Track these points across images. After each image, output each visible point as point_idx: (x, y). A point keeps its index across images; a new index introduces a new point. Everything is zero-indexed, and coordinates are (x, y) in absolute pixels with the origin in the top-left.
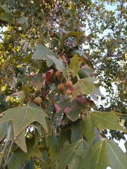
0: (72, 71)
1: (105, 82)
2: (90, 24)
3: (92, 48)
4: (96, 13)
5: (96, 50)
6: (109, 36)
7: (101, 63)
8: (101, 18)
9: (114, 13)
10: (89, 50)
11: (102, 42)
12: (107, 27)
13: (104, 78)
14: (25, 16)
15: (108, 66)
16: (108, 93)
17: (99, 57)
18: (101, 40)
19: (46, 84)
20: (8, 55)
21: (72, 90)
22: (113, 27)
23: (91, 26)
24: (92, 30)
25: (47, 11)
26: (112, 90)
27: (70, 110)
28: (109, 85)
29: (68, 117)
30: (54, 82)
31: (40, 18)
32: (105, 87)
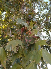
0: (30, 27)
1: (46, 31)
2: (38, 8)
3: (40, 17)
4: (40, 3)
5: (42, 18)
6: (46, 12)
7: (44, 23)
8: (43, 5)
9: (48, 2)
10: (38, 19)
11: (44, 15)
12: (45, 8)
13: (45, 29)
14: (13, 8)
15: (47, 24)
16: (47, 36)
17: (42, 21)
18: (43, 14)
19: (22, 32)
20: (7, 23)
21: (30, 33)
22: (47, 8)
23: (39, 9)
24: (39, 10)
25: (21, 5)
26: (49, 34)
27: (31, 40)
28: (48, 32)
29: (30, 43)
30: (25, 31)
31: (18, 8)
32: (46, 33)
